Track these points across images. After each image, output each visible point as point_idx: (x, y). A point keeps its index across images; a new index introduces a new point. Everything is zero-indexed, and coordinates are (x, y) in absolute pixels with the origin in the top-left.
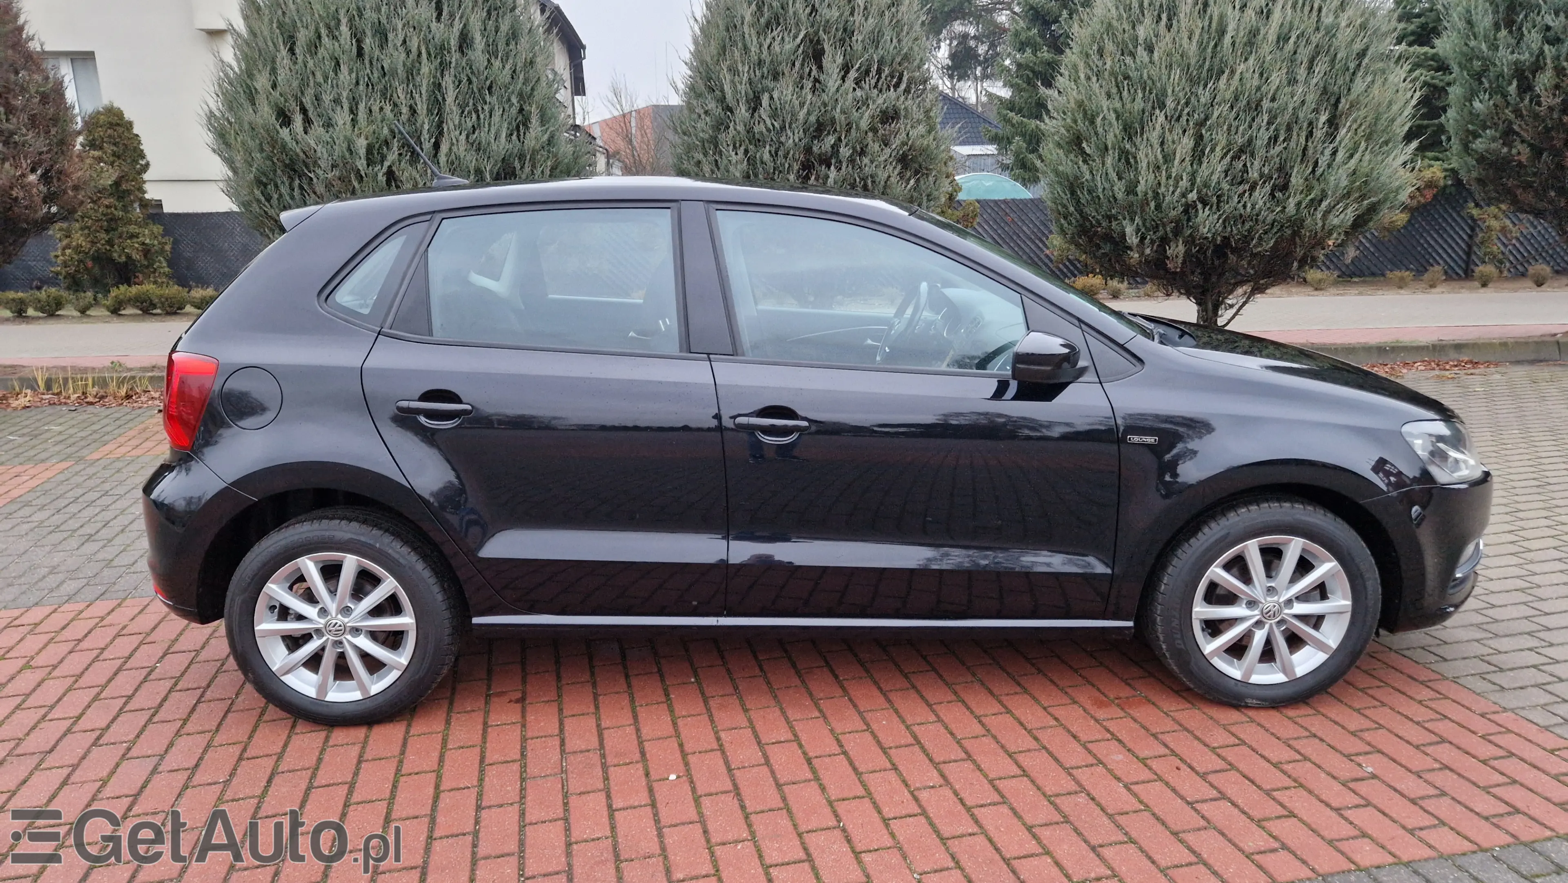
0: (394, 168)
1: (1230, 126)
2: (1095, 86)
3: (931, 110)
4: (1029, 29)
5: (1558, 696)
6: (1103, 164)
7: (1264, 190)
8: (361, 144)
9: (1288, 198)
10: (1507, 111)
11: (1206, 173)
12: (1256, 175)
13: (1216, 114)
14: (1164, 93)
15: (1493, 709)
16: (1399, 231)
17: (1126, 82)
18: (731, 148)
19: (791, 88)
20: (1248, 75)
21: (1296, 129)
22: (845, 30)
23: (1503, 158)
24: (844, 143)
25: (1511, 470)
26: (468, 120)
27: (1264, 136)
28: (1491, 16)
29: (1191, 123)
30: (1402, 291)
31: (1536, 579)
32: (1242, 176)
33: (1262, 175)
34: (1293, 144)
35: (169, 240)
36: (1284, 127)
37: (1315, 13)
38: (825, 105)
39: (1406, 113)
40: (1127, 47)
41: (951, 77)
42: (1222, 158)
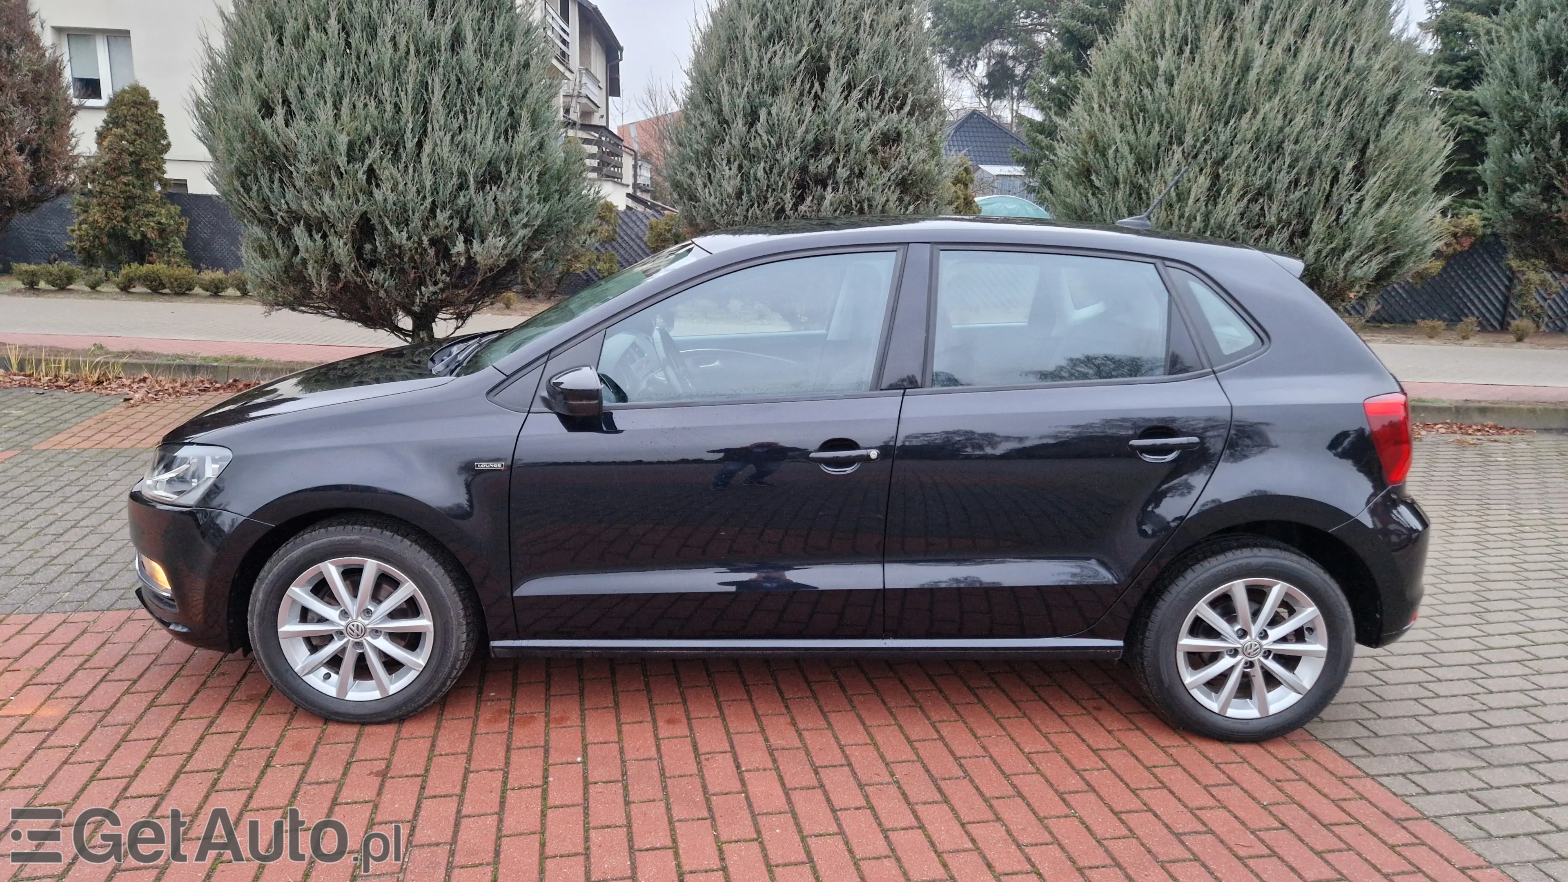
0: (375, 167)
1: (1249, 167)
2: (1109, 119)
3: (935, 134)
4: (1064, 52)
5: (1553, 851)
6: (1113, 199)
7: (1282, 236)
8: (342, 140)
9: (1308, 245)
10: (1548, 165)
11: (1222, 214)
12: (1273, 219)
13: (1235, 154)
14: (1182, 129)
15: (1476, 864)
16: (1433, 278)
17: (1141, 115)
18: (724, 163)
19: (790, 105)
20: (1272, 115)
21: (1318, 173)
22: (849, 47)
23: (1541, 214)
24: (841, 163)
25: (1527, 558)
26: (454, 121)
27: (1284, 179)
28: (1535, 65)
29: (1209, 162)
30: (1433, 341)
31: (1541, 695)
32: (1258, 220)
33: (1279, 220)
34: (1314, 189)
35: (186, 220)
36: (1306, 172)
37: (1347, 54)
38: (825, 123)
39: (1438, 163)
40: (1145, 77)
41: (987, 96)
42: (1238, 200)
